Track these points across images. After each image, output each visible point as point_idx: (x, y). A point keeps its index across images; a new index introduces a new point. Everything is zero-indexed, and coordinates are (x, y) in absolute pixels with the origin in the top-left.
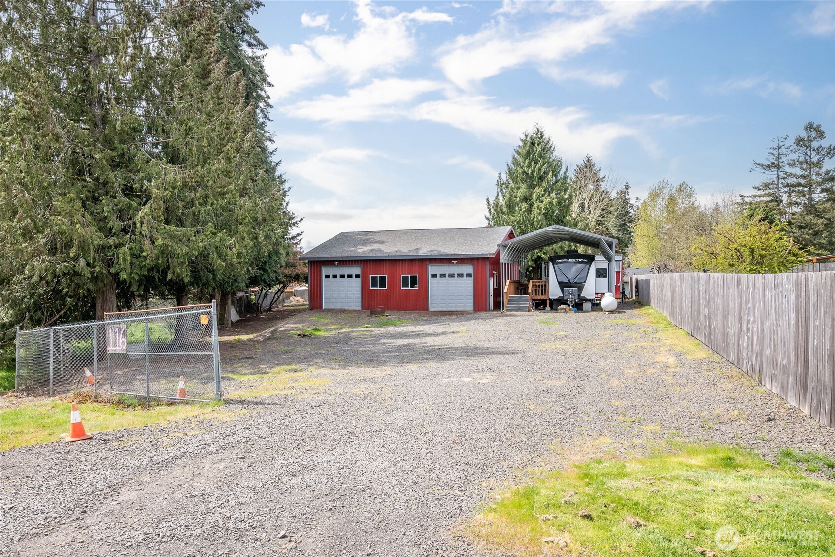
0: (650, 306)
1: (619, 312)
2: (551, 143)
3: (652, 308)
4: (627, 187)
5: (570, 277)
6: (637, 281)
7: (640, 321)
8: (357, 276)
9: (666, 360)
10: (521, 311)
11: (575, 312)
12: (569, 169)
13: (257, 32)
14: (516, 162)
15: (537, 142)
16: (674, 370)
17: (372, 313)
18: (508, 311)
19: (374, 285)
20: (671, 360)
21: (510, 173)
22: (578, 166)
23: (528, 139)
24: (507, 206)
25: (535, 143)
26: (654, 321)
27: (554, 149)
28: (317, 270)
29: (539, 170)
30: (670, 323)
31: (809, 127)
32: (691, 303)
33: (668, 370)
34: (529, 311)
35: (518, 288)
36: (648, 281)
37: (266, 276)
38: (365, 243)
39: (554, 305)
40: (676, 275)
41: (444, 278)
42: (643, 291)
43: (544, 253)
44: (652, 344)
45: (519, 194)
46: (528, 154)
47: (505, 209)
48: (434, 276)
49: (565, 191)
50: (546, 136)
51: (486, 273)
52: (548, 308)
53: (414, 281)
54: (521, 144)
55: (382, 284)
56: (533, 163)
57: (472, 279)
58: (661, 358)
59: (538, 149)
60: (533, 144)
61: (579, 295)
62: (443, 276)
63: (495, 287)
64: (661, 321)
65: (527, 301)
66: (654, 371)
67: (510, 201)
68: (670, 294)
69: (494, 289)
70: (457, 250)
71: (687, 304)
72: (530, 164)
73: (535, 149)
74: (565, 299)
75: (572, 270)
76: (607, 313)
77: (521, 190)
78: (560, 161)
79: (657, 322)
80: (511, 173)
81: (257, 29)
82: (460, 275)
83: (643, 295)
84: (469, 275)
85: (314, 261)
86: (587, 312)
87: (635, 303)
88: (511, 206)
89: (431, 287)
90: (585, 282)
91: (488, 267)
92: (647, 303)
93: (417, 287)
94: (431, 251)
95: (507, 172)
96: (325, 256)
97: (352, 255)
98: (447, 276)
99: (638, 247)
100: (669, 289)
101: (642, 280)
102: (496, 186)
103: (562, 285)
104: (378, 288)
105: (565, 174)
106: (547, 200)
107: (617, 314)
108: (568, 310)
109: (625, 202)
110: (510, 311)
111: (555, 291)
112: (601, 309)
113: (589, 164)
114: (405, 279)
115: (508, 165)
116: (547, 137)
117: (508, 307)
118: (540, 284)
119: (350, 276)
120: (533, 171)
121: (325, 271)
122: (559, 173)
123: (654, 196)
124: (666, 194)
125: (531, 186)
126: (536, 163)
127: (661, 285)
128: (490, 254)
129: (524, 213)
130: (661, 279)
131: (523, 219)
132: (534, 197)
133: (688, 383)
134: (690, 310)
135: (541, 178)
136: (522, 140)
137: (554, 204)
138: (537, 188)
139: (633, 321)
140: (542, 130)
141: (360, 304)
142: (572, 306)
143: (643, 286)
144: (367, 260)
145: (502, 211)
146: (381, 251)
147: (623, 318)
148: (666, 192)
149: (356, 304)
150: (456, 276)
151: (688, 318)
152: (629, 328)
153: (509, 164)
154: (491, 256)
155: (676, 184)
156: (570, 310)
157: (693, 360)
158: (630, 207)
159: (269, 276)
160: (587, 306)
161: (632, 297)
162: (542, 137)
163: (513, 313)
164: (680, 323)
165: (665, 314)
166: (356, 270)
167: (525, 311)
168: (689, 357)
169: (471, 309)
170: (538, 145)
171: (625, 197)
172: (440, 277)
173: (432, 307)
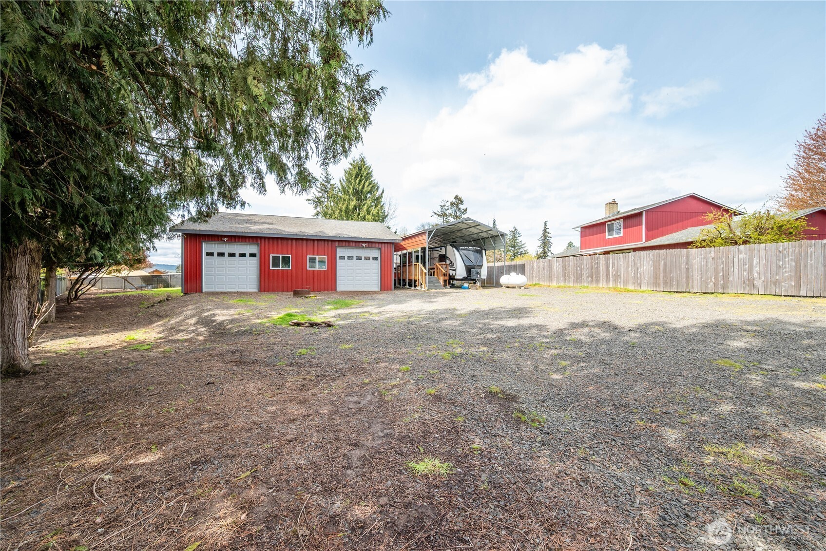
5: (473, 261)
8: (253, 255)
10: (439, 288)
17: (296, 294)
28: (196, 246)
31: (456, 198)
38: (255, 223)
51: (391, 257)
65: (438, 280)
70: (363, 235)
75: (473, 255)
82: (367, 258)
84: (375, 258)
85: (191, 234)
89: (338, 269)
91: (393, 252)
94: (339, 234)
96: (211, 229)
103: (469, 267)
104: (281, 268)
119: (243, 255)
121: (206, 247)
141: (256, 286)
144: (269, 238)
149: (251, 286)
150: (363, 258)
166: (250, 249)
169: (377, 289)
172: (348, 259)
173: (339, 288)
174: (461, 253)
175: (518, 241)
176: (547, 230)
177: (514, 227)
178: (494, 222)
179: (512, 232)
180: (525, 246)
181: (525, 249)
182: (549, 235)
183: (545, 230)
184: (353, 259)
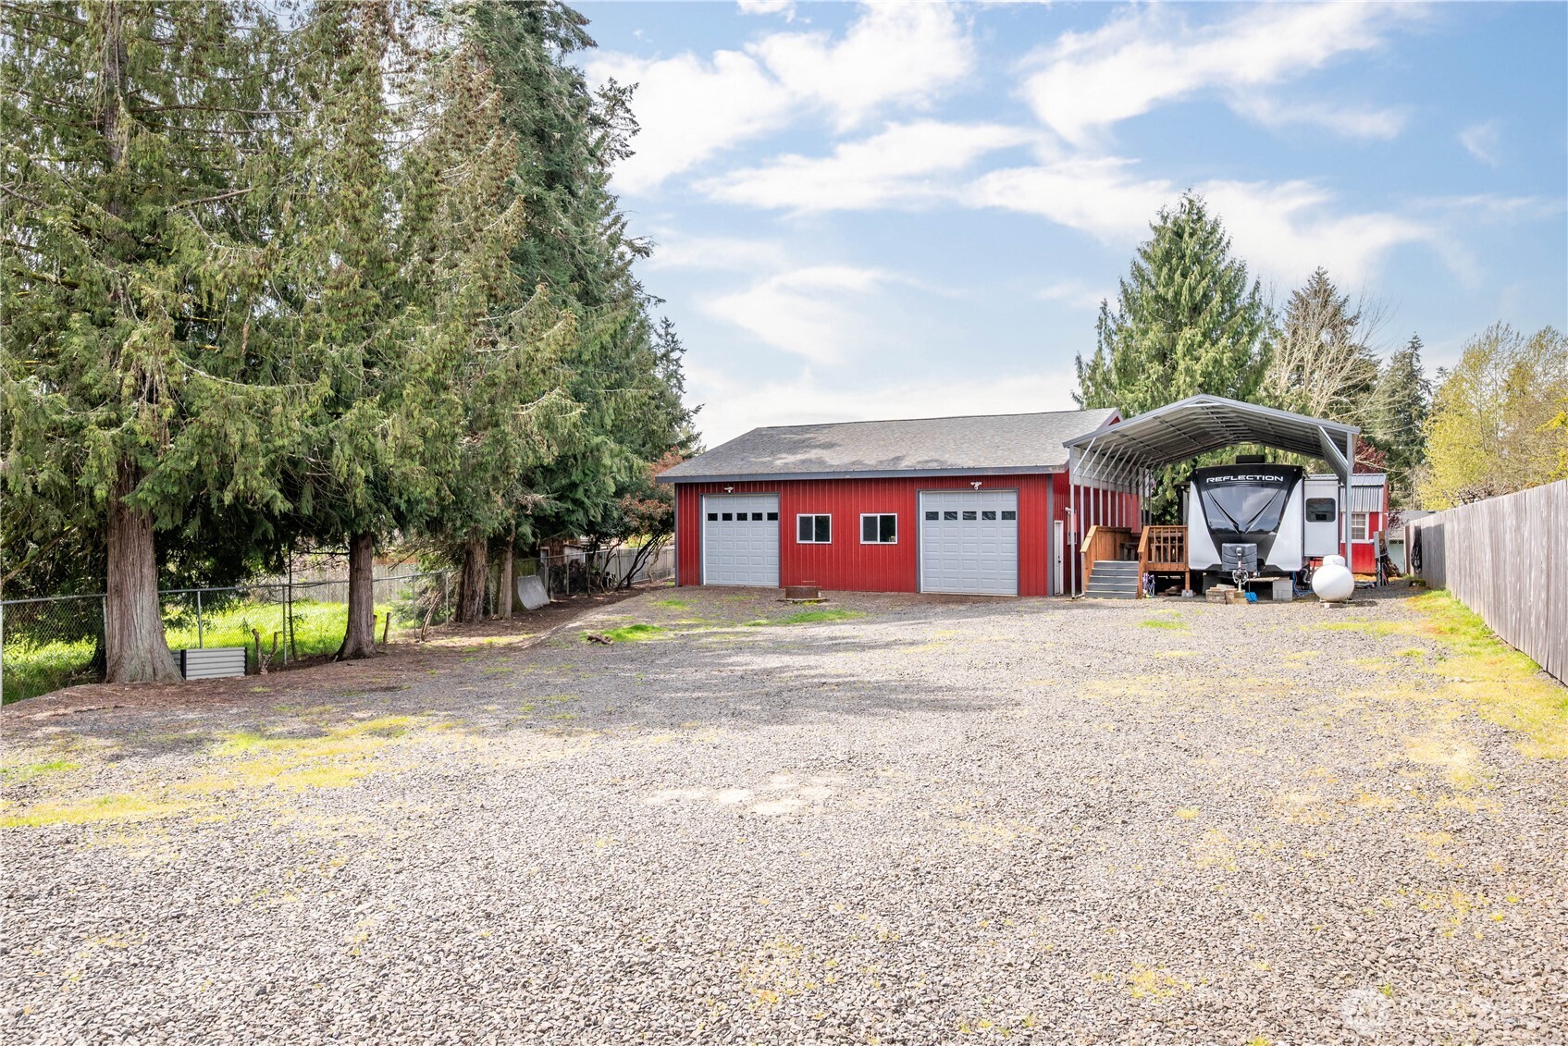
0: (1443, 589)
1: (1360, 604)
2: (1220, 231)
3: (1449, 595)
4: (1415, 345)
5: (1240, 518)
6: (1418, 533)
7: (1405, 627)
8: (772, 517)
9: (1445, 759)
10: (1120, 596)
11: (1250, 602)
12: (1262, 288)
13: (584, 22)
14: (1139, 274)
15: (1187, 229)
16: (1461, 802)
17: (788, 596)
18: (1088, 595)
19: (806, 535)
20: (1461, 762)
21: (1127, 300)
22: (1296, 294)
23: (1169, 225)
24: (1119, 370)
25: (1183, 231)
26: (1445, 627)
27: (1229, 243)
28: (691, 505)
29: (1192, 290)
30: (1488, 634)
32: (1548, 576)
33: (1442, 803)
34: (1139, 596)
35: (1122, 546)
36: (1439, 530)
37: (581, 512)
39: (1200, 583)
40: (1505, 501)
41: (953, 522)
42: (1429, 555)
44: (1417, 696)
45: (1147, 343)
47: (1114, 378)
48: (932, 516)
49: (1252, 335)
50: (1210, 216)
51: (1045, 512)
52: (1188, 592)
53: (888, 527)
54: (1152, 236)
55: (822, 534)
56: (1177, 276)
57: (1013, 523)
58: (1425, 751)
59: (1190, 245)
60: (1179, 235)
61: (1261, 563)
62: (951, 516)
63: (1069, 542)
64: (1463, 628)
65: (1135, 573)
66: (1385, 801)
67: (1125, 360)
68: (1489, 557)
69: (1066, 547)
70: (982, 459)
71: (1534, 579)
72: (1171, 278)
73: (1184, 246)
74: (1226, 569)
75: (1246, 502)
76: (1327, 605)
77: (1151, 335)
78: (1242, 268)
79: (1452, 630)
80: (1129, 300)
81: (586, 16)
82: (989, 515)
83: (1429, 565)
84: (1007, 515)
85: (686, 484)
86: (1282, 601)
87: (1411, 585)
88: (1127, 371)
89: (925, 542)
90: (1276, 530)
91: (1051, 498)
92: (1439, 584)
93: (895, 540)
94: (927, 462)
95: (1121, 297)
96: (707, 473)
97: (760, 471)
98: (960, 516)
99: (1438, 470)
100: (1487, 541)
101: (1428, 529)
102: (1097, 330)
103: (1219, 537)
104: (814, 542)
105: (1253, 298)
106: (1208, 354)
107: (1351, 609)
108: (1231, 597)
109: (1412, 376)
110: (1095, 596)
111: (1201, 552)
112: (1315, 598)
113: (1321, 290)
114: (870, 522)
115: (1122, 283)
117: (1089, 587)
118: (1169, 535)
119: (757, 517)
120: (1178, 294)
121: (708, 505)
122: (1237, 296)
123: (1477, 359)
124: (1506, 355)
125: (1176, 326)
126: (1184, 275)
127: (1469, 533)
128: (1054, 467)
129: (1154, 383)
130: (1468, 518)
131: (1153, 397)
132: (1180, 348)
133: (1510, 872)
134: (1543, 595)
135: (1196, 310)
136: (1155, 228)
137: (1225, 363)
138: (1186, 329)
139: (1386, 626)
140: (1201, 205)
141: (776, 576)
142: (1243, 587)
143: (1429, 543)
144: (792, 482)
145: (1107, 381)
146: (821, 462)
147: (1365, 618)
148: (1504, 349)
149: (770, 578)
150: (979, 515)
151: (1538, 620)
152: (1366, 644)
153: (1125, 279)
154: (1057, 471)
155: (1530, 331)
156: (1237, 596)
157: (1545, 763)
158: (1422, 387)
159: (586, 512)
160: (1283, 587)
161: (1409, 572)
162: (1200, 218)
163: (1100, 600)
164: (1516, 635)
165: (1480, 610)
166: (769, 504)
167: (1130, 597)
168: (1529, 750)
169: (1010, 590)
170: (1191, 235)
171: (1411, 365)
172: (946, 518)
173: (926, 585)
174: (1204, 494)
184: (956, 518)
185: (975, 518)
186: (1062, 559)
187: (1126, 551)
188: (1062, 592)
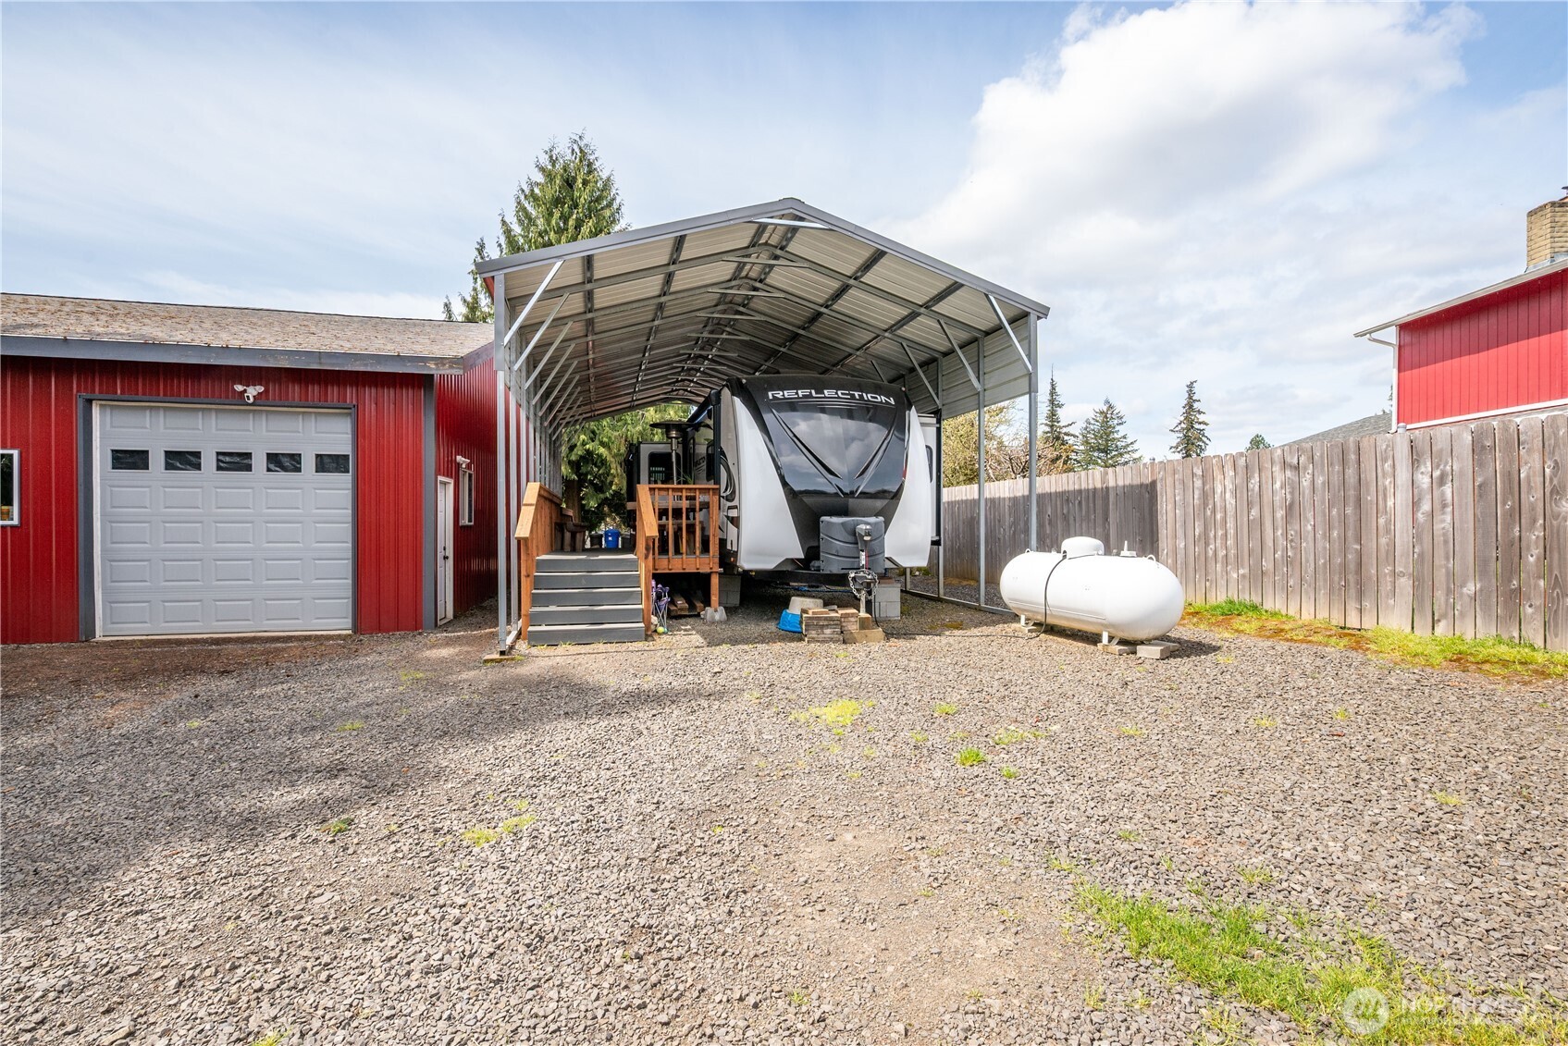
2: (613, 190)
5: (840, 467)
14: (524, 218)
15: (578, 180)
18: (534, 637)
21: (509, 240)
23: (558, 169)
25: (575, 181)
34: (649, 634)
41: (190, 474)
43: (602, 444)
46: (557, 202)
48: (130, 460)
50: (602, 173)
51: (416, 460)
52: (719, 616)
54: (540, 177)
57: (340, 487)
59: (583, 196)
60: (569, 182)
62: (182, 460)
63: (465, 521)
65: (630, 582)
69: (459, 531)
72: (562, 227)
73: (576, 194)
74: (831, 569)
82: (284, 462)
84: (327, 463)
89: (106, 520)
90: (899, 492)
91: (430, 431)
95: (502, 239)
98: (209, 461)
102: (472, 275)
103: (805, 506)
108: (853, 627)
110: (552, 639)
111: (767, 535)
115: (504, 223)
116: (604, 177)
136: (542, 170)
140: (593, 156)
150: (259, 462)
153: (507, 220)
156: (862, 624)
162: (591, 172)
167: (631, 636)
169: (337, 620)
170: (583, 187)
172: (169, 466)
173: (111, 618)
174: (768, 417)
175: (1116, 436)
176: (1196, 405)
177: (1107, 402)
178: (1053, 387)
179: (1102, 413)
180: (1135, 446)
181: (1136, 455)
182: (1201, 418)
183: (1190, 406)
184: (198, 467)
185: (248, 468)
186: (450, 553)
187: (568, 535)
188: (450, 614)
